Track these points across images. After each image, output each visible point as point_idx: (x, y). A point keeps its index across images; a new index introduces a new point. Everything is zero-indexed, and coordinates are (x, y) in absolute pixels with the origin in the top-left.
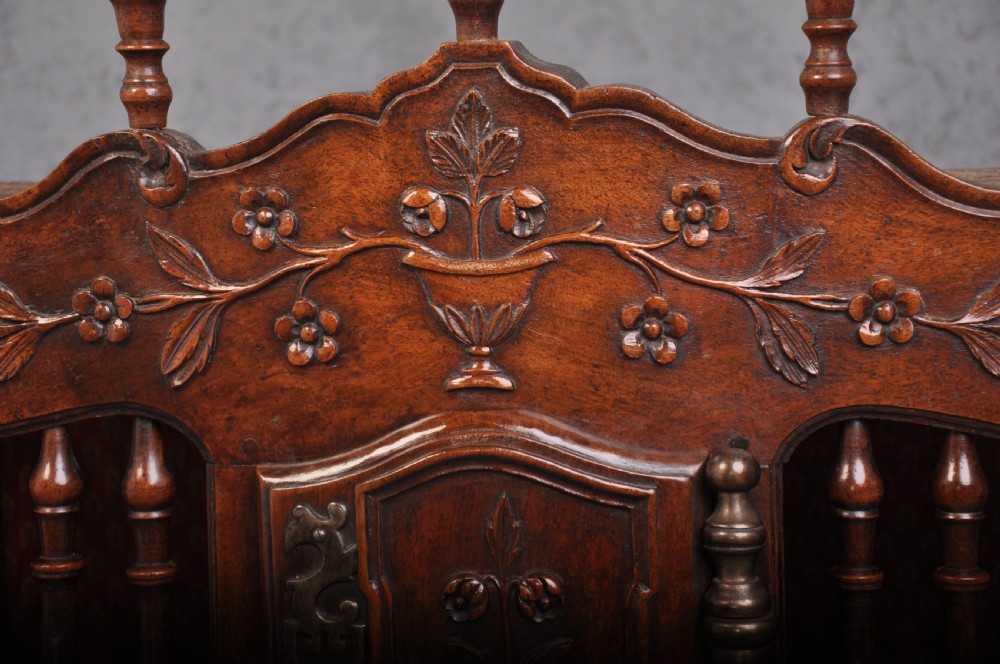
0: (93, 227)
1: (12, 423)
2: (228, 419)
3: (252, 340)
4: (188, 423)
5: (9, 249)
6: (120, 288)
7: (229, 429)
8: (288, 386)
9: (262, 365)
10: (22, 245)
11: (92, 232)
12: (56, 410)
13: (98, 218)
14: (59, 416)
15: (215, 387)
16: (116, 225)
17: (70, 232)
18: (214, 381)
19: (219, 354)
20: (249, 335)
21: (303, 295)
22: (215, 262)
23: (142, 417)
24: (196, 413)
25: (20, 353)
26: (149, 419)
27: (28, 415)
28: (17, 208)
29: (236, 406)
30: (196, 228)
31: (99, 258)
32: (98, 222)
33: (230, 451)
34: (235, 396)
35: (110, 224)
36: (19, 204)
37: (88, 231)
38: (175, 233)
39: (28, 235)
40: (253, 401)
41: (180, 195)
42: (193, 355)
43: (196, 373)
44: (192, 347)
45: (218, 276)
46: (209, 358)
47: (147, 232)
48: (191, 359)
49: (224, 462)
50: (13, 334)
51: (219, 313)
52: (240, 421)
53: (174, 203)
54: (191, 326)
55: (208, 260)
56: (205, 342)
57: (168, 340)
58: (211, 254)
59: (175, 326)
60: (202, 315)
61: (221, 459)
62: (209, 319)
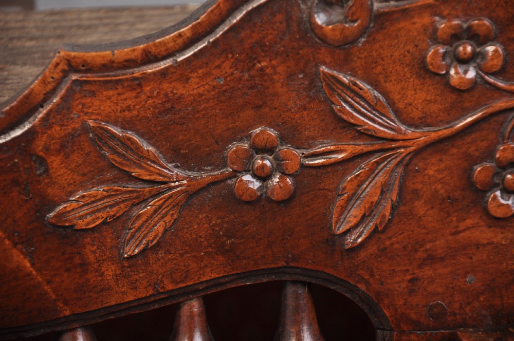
0: (253, 73)
1: (150, 296)
2: (410, 281)
3: (442, 191)
4: (362, 287)
5: (150, 101)
6: (283, 139)
7: (412, 292)
8: (485, 242)
9: (454, 219)
10: (166, 95)
11: (252, 77)
12: (204, 279)
13: (259, 62)
14: (204, 285)
15: (396, 246)
16: (280, 69)
17: (225, 78)
18: (394, 239)
19: (402, 208)
20: (439, 186)
21: (508, 138)
22: (401, 106)
23: (295, 282)
24: (372, 275)
25: (163, 217)
26: (304, 283)
27: (170, 287)
28: (164, 53)
29: (420, 266)
30: (379, 68)
31: (259, 107)
32: (259, 65)
33: (413, 316)
34: (420, 255)
35: (274, 67)
36: (168, 49)
37: (246, 76)
38: (354, 74)
39: (174, 84)
40: (442, 259)
41: (363, 31)
42: (372, 211)
43: (375, 231)
44: (372, 202)
45: (404, 122)
46: (391, 214)
47: (321, 74)
48: (369, 215)
49: (405, 328)
50: (153, 196)
51: (405, 162)
52: (425, 282)
53: (355, 41)
54: (370, 179)
55: (392, 104)
56: (388, 196)
57: (340, 195)
58: (396, 97)
59: (351, 180)
60: (385, 166)
61: (402, 325)
62: (393, 170)
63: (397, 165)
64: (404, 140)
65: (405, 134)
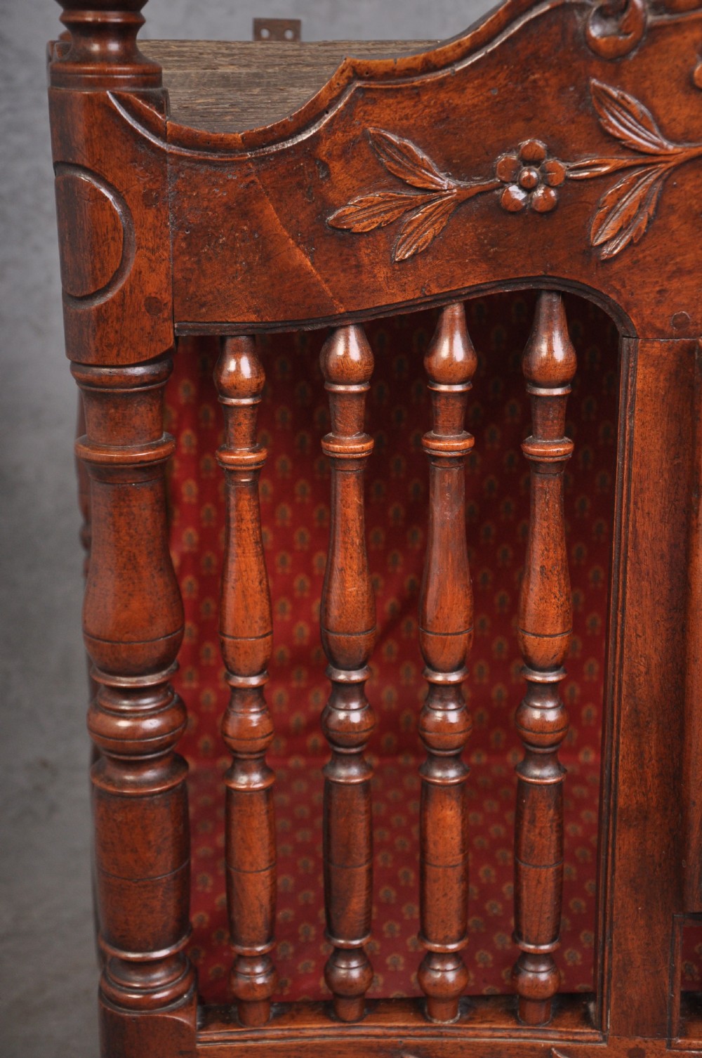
0: (526, 84)
1: (417, 299)
2: (660, 292)
3: (696, 207)
4: (614, 297)
5: (427, 110)
6: (551, 152)
7: (659, 302)
10: (442, 105)
11: (525, 89)
12: (467, 285)
13: (533, 74)
14: (467, 291)
15: (648, 259)
16: (553, 81)
17: (499, 90)
18: (648, 252)
19: (657, 222)
20: (694, 202)
22: (665, 121)
23: (550, 291)
24: (624, 286)
25: (433, 224)
26: (558, 293)
27: (436, 291)
28: (443, 63)
29: (669, 278)
30: (647, 83)
31: (529, 120)
32: (532, 77)
33: (658, 325)
34: (670, 268)
35: (546, 80)
36: (446, 59)
37: (520, 88)
38: (623, 88)
39: (450, 94)
40: (690, 272)
41: (635, 45)
42: (629, 225)
43: (630, 244)
44: (630, 216)
45: (667, 137)
46: (647, 228)
47: (592, 88)
48: (626, 228)
49: (650, 336)
50: (425, 204)
51: (664, 177)
52: (672, 294)
53: (627, 53)
54: (630, 193)
55: (657, 119)
56: (645, 210)
57: (600, 208)
58: (661, 112)
59: (612, 194)
60: (645, 181)
61: (647, 333)
62: (652, 185)
63: (657, 180)
64: (665, 155)
65: (667, 149)
